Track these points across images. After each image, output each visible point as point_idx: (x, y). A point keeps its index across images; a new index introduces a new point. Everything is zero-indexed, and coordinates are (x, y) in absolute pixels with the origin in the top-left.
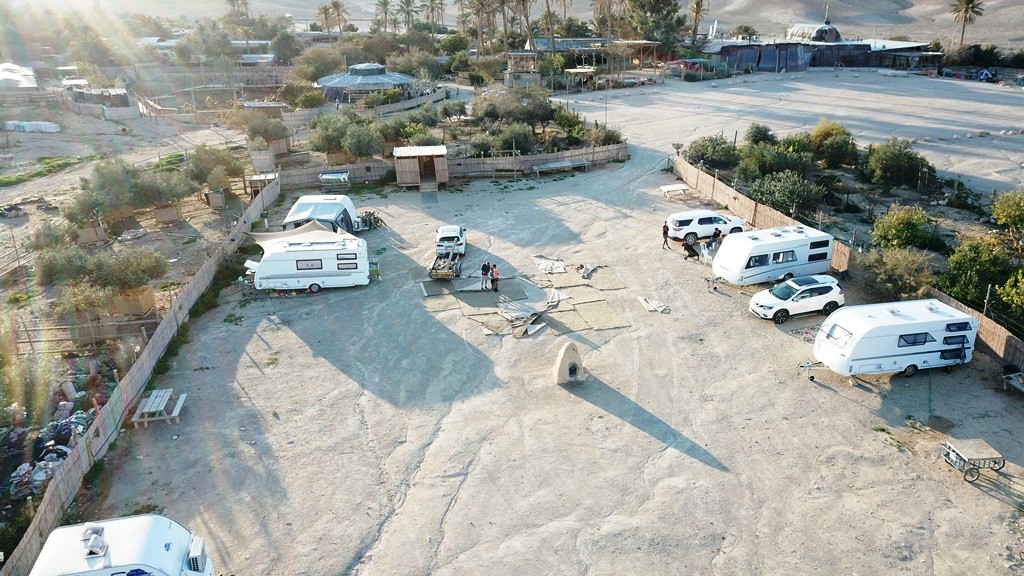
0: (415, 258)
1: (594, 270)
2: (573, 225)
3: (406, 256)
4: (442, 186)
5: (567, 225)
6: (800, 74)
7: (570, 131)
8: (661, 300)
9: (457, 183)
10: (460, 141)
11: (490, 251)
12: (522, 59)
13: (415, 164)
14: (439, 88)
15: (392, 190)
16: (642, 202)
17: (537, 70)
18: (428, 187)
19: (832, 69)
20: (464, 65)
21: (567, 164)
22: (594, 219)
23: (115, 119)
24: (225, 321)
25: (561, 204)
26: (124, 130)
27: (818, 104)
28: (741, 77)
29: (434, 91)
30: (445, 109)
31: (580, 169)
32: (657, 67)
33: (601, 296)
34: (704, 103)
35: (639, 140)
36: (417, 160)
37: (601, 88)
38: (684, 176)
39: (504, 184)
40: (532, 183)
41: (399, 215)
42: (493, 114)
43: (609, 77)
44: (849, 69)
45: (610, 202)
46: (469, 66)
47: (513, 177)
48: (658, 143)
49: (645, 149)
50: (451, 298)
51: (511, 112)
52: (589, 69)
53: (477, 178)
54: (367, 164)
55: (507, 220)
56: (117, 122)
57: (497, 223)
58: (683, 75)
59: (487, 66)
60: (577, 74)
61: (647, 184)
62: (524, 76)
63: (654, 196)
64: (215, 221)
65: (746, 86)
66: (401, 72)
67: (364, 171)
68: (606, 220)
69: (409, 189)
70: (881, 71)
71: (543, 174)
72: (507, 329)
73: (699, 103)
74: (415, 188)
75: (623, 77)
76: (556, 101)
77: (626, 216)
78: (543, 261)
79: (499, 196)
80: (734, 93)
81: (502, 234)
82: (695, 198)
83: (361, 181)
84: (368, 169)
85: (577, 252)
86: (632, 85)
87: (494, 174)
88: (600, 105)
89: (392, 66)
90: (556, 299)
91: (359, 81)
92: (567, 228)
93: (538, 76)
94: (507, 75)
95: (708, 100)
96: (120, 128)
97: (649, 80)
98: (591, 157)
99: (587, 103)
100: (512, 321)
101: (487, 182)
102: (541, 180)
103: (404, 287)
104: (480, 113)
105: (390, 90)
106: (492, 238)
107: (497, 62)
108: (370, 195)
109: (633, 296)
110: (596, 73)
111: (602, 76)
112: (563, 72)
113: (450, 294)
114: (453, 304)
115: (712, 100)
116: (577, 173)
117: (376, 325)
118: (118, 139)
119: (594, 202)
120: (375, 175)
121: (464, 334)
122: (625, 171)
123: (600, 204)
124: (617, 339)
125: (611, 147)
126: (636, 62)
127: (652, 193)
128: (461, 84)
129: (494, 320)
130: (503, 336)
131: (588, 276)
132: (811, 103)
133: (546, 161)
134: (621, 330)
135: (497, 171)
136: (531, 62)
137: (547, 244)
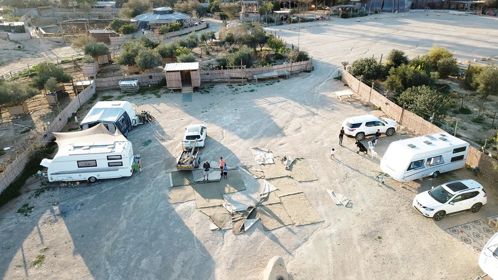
0: (169, 149)
1: (294, 162)
2: (279, 121)
3: (164, 148)
4: (196, 89)
5: (275, 120)
6: (407, 14)
7: (277, 51)
8: (345, 193)
9: (206, 86)
10: (211, 55)
11: (222, 143)
12: (249, 5)
13: (178, 76)
14: (203, 22)
15: (164, 91)
16: (323, 103)
17: (258, 11)
18: (187, 90)
19: (423, 10)
20: (217, 9)
21: (275, 74)
22: (293, 116)
23: (16, 40)
24: (19, 211)
25: (271, 103)
26: (19, 47)
27: (421, 32)
28: (373, 15)
29: (200, 24)
30: (203, 36)
31: (283, 77)
32: (325, 9)
33: (299, 188)
34: (354, 31)
35: (317, 56)
36: (179, 73)
37: (294, 22)
38: (349, 84)
39: (236, 87)
40: (253, 87)
41: (166, 111)
42: (230, 40)
43: (299, 15)
44: (433, 10)
45: (303, 103)
46: (219, 9)
47: (241, 82)
48: (330, 59)
49: (323, 63)
50: (189, 189)
51: (241, 38)
52: (287, 11)
53: (218, 83)
54: (150, 74)
55: (236, 116)
56: (16, 42)
57: (229, 118)
58: (340, 14)
59: (230, 9)
60: (280, 14)
61: (325, 89)
62: (251, 15)
63: (331, 98)
64: (47, 115)
65: (376, 21)
66: (183, 12)
67: (148, 78)
68: (300, 117)
69: (175, 91)
70: (451, 12)
71: (260, 80)
72: (229, 224)
73: (352, 31)
74: (178, 91)
75: (307, 15)
76: (269, 30)
77: (314, 114)
78: (258, 152)
79: (231, 96)
80: (370, 26)
81: (231, 128)
82: (358, 100)
83: (146, 84)
84: (151, 77)
85: (281, 144)
86: (312, 20)
87: (229, 80)
88: (294, 32)
89: (177, 9)
90: (267, 191)
91: (158, 18)
92: (274, 123)
93: (259, 15)
94: (241, 14)
95: (356, 30)
96: (17, 46)
97: (322, 17)
98: (290, 69)
99: (287, 31)
100: (233, 215)
101: (225, 86)
102: (258, 85)
103: (158, 177)
104: (224, 38)
105: (174, 23)
106: (224, 131)
107: (236, 7)
108: (149, 95)
109: (323, 188)
110: (291, 13)
111: (295, 14)
112: (273, 13)
113: (190, 184)
114: (190, 195)
115: (359, 30)
116: (281, 80)
117: (130, 216)
118: (14, 53)
119: (292, 102)
120: (154, 81)
121: (195, 229)
122: (311, 78)
123: (297, 104)
124: (314, 236)
125: (302, 63)
126: (313, 6)
127: (329, 96)
128: (216, 19)
129: (218, 213)
130: (225, 231)
131: (290, 168)
132: (418, 32)
133: (262, 72)
134: (316, 226)
135: (231, 78)
136: (255, 7)
137: (261, 137)
